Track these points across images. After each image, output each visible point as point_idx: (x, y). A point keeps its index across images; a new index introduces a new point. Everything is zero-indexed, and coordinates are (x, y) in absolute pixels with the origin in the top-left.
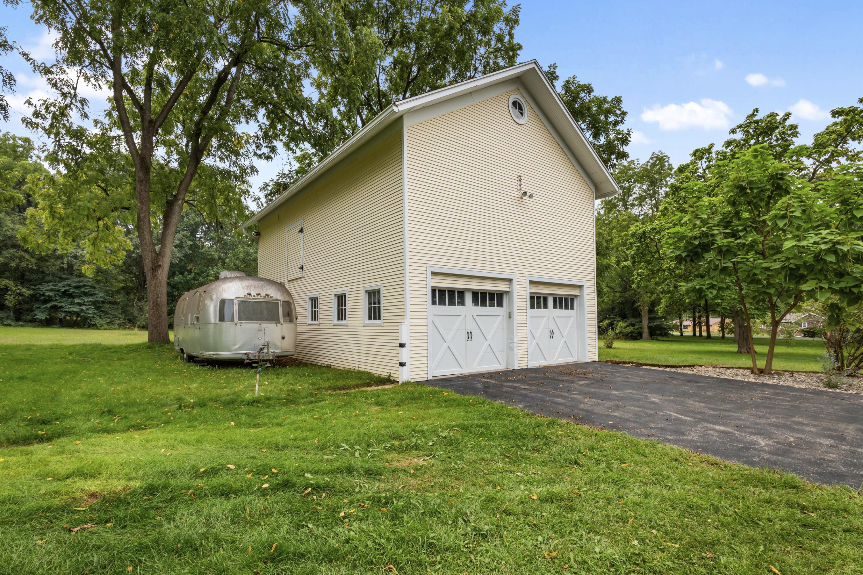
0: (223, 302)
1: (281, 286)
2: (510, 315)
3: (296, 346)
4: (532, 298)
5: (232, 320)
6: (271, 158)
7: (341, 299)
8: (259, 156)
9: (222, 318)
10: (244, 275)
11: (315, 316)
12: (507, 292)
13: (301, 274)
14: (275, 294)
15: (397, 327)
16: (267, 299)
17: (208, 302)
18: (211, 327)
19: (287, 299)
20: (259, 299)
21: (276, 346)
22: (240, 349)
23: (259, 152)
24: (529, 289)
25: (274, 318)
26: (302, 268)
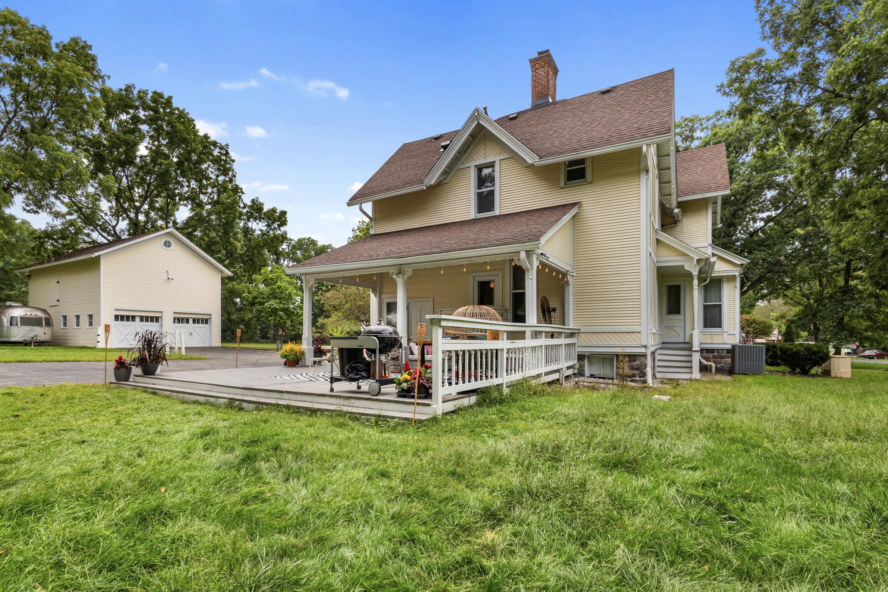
0: (12, 318)
1: (44, 311)
2: (162, 326)
3: (52, 336)
4: (174, 319)
5: (17, 325)
6: (38, 213)
7: (78, 317)
8: (28, 211)
9: (11, 324)
10: (21, 305)
11: (65, 325)
12: (161, 317)
13: (58, 303)
14: (40, 314)
15: (97, 329)
16: (36, 317)
17: (3, 317)
18: (5, 329)
19: (47, 316)
20: (32, 316)
21: (40, 337)
22: (21, 337)
23: (28, 208)
24: (173, 316)
25: (41, 325)
26: (58, 301)
